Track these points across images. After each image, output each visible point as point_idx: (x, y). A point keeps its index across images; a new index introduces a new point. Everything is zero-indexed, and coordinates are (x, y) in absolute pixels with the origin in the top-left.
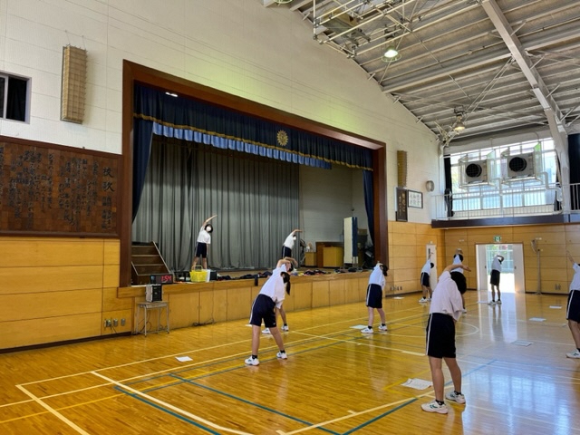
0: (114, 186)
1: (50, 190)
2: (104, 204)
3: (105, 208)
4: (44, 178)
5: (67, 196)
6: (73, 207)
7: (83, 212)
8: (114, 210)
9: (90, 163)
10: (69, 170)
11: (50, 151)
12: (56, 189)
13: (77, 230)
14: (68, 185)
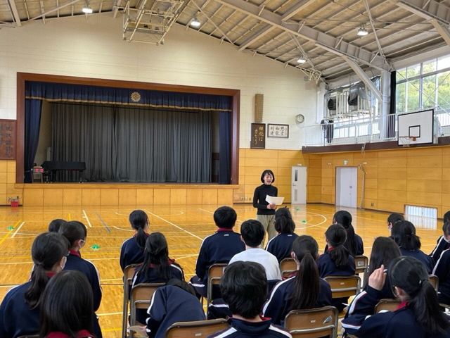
3: (7, 146)
8: (13, 147)
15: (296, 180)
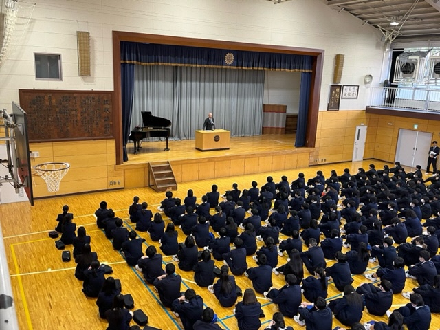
0: (110, 110)
1: (76, 116)
2: (105, 121)
3: (106, 123)
4: (73, 110)
5: (85, 118)
6: (89, 124)
8: (111, 123)
9: (96, 98)
10: (85, 104)
11: (75, 95)
12: (79, 115)
13: (90, 134)
14: (85, 112)
15: (358, 139)
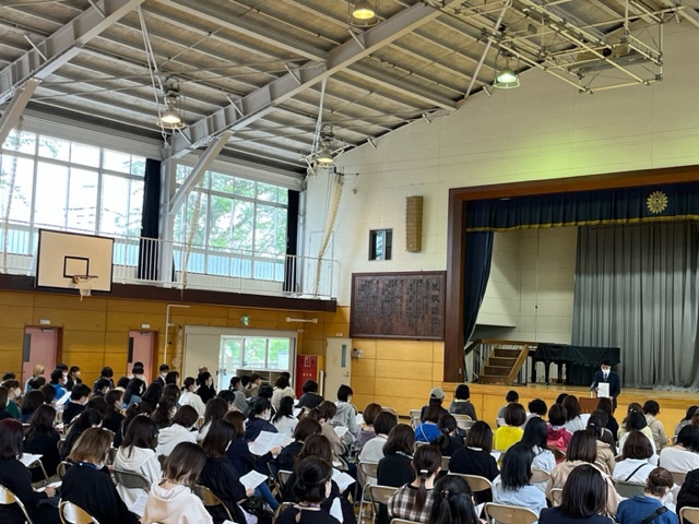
0: (441, 298)
1: (401, 306)
2: (433, 313)
3: (434, 316)
4: (398, 297)
5: (410, 308)
6: (414, 317)
7: (420, 320)
8: (440, 317)
9: (424, 281)
11: (403, 277)
13: (414, 333)
14: (411, 301)
